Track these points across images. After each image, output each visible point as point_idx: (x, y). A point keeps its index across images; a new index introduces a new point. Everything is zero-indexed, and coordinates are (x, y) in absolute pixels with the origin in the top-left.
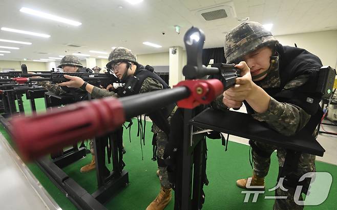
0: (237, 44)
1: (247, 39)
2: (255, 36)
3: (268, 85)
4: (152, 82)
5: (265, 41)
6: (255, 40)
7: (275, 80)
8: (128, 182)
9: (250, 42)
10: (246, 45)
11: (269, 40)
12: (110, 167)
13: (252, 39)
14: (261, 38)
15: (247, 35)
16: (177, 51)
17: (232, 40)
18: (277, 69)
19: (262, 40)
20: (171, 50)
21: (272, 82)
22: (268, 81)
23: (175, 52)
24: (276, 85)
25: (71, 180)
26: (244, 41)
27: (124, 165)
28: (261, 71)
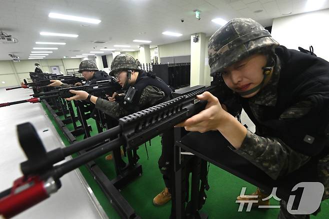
0: (218, 52)
1: (229, 46)
2: (239, 41)
3: (262, 101)
4: (153, 90)
5: (253, 47)
6: (239, 47)
7: (271, 97)
8: (141, 172)
9: (233, 50)
10: (227, 53)
11: (259, 45)
12: (126, 160)
13: (235, 45)
14: (248, 43)
15: (230, 40)
16: (200, 39)
17: (213, 47)
18: (275, 84)
19: (249, 45)
20: (192, 38)
21: (266, 99)
22: (262, 97)
23: (196, 40)
24: (270, 103)
25: (97, 167)
26: (226, 48)
27: (139, 158)
28: (252, 87)
